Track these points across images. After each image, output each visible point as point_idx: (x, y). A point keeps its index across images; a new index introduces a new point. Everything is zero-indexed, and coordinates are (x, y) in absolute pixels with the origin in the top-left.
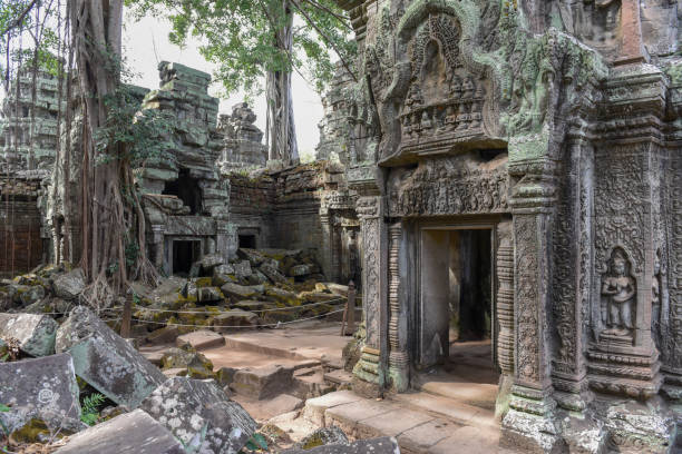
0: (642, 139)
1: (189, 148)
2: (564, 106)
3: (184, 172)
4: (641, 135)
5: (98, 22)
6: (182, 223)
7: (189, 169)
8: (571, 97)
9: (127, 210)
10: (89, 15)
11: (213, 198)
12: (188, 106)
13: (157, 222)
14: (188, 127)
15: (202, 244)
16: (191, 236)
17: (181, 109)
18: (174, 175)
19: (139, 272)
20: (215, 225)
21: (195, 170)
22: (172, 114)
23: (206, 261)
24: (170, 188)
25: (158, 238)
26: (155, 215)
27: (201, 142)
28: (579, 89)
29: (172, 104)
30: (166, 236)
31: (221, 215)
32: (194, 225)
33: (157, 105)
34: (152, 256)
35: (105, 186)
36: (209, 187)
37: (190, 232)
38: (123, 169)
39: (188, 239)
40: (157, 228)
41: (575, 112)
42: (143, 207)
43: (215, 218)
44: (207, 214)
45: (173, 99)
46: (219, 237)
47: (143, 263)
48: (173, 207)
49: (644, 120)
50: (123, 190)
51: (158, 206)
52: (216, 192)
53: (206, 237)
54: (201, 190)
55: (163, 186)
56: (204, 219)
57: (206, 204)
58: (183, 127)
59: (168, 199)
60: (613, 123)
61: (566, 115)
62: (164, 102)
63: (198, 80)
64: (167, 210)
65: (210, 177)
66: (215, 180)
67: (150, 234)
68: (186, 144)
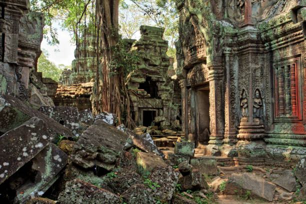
0: (247, 52)
1: (151, 67)
2: (220, 44)
3: (148, 79)
4: (247, 51)
5: (108, 16)
6: (147, 102)
7: (151, 77)
8: (222, 41)
9: (122, 96)
10: (105, 14)
11: (163, 90)
12: (151, 47)
13: (135, 102)
14: (151, 56)
15: (157, 112)
16: (151, 108)
17: (148, 48)
18: (143, 80)
19: (127, 124)
20: (162, 103)
21: (154, 77)
22: (143, 51)
23: (157, 119)
24: (142, 86)
25: (136, 109)
26: (134, 98)
27: (157, 63)
28: (223, 38)
29: (143, 47)
30: (139, 108)
31: (166, 98)
32: (152, 103)
33: (136, 48)
34: (133, 117)
35: (113, 86)
36: (161, 85)
37: (150, 106)
38: (120, 78)
39: (150, 110)
40: (135, 104)
41: (224, 45)
42: (129, 95)
43: (163, 100)
44: (160, 98)
45: (143, 44)
46: (165, 109)
47: (129, 120)
48: (142, 95)
49: (247, 46)
50: (120, 87)
51: (136, 94)
52: (164, 88)
53: (158, 109)
54: (157, 87)
55: (139, 85)
56: (157, 100)
57: (160, 93)
58: (148, 57)
59: (140, 91)
60: (241, 48)
61: (221, 47)
62: (140, 46)
63: (157, 33)
64: (140, 96)
65: (161, 80)
66: (164, 82)
67: (132, 107)
68: (150, 65)
